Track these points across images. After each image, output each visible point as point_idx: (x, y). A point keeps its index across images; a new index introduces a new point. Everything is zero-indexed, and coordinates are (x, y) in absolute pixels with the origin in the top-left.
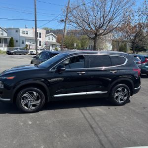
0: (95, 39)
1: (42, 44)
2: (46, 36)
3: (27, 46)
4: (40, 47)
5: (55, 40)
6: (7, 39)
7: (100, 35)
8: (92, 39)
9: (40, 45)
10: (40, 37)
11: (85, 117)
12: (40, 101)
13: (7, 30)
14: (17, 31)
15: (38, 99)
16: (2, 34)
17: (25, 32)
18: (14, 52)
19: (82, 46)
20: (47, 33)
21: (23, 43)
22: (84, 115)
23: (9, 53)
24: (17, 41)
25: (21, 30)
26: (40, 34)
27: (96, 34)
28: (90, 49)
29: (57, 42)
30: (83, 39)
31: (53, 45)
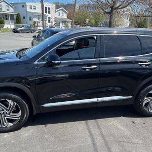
0: (110, 13)
1: (51, 20)
2: (56, 12)
3: (35, 23)
4: (49, 24)
5: (65, 16)
6: (13, 15)
7: (118, 8)
8: (107, 13)
9: (49, 22)
10: (49, 13)
11: (94, 144)
12: (20, 113)
13: (13, 5)
14: (23, 6)
15: (16, 111)
16: (8, 10)
17: (33, 7)
18: (21, 30)
19: (96, 22)
20: (57, 8)
21: (30, 20)
22: (93, 140)
23: (15, 31)
24: (24, 18)
25: (28, 4)
26: (49, 8)
27: (112, 7)
28: (105, 25)
29: (68, 17)
30: (97, 14)
31: (64, 22)
